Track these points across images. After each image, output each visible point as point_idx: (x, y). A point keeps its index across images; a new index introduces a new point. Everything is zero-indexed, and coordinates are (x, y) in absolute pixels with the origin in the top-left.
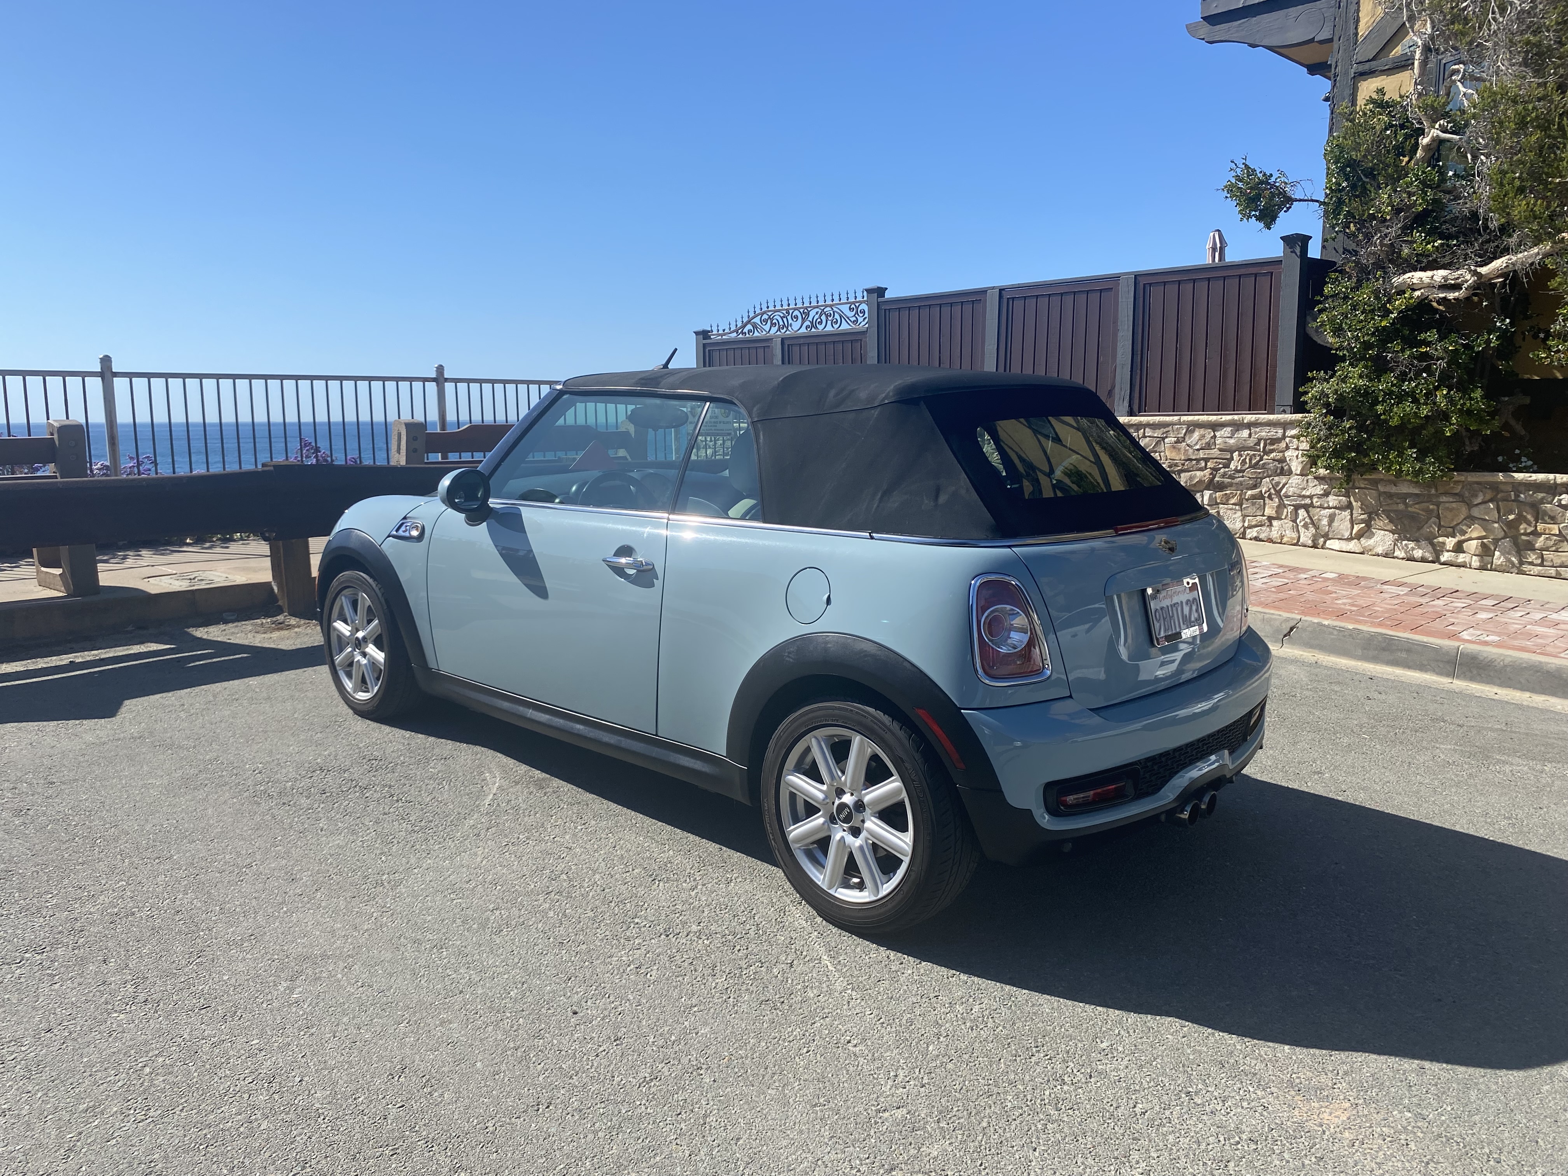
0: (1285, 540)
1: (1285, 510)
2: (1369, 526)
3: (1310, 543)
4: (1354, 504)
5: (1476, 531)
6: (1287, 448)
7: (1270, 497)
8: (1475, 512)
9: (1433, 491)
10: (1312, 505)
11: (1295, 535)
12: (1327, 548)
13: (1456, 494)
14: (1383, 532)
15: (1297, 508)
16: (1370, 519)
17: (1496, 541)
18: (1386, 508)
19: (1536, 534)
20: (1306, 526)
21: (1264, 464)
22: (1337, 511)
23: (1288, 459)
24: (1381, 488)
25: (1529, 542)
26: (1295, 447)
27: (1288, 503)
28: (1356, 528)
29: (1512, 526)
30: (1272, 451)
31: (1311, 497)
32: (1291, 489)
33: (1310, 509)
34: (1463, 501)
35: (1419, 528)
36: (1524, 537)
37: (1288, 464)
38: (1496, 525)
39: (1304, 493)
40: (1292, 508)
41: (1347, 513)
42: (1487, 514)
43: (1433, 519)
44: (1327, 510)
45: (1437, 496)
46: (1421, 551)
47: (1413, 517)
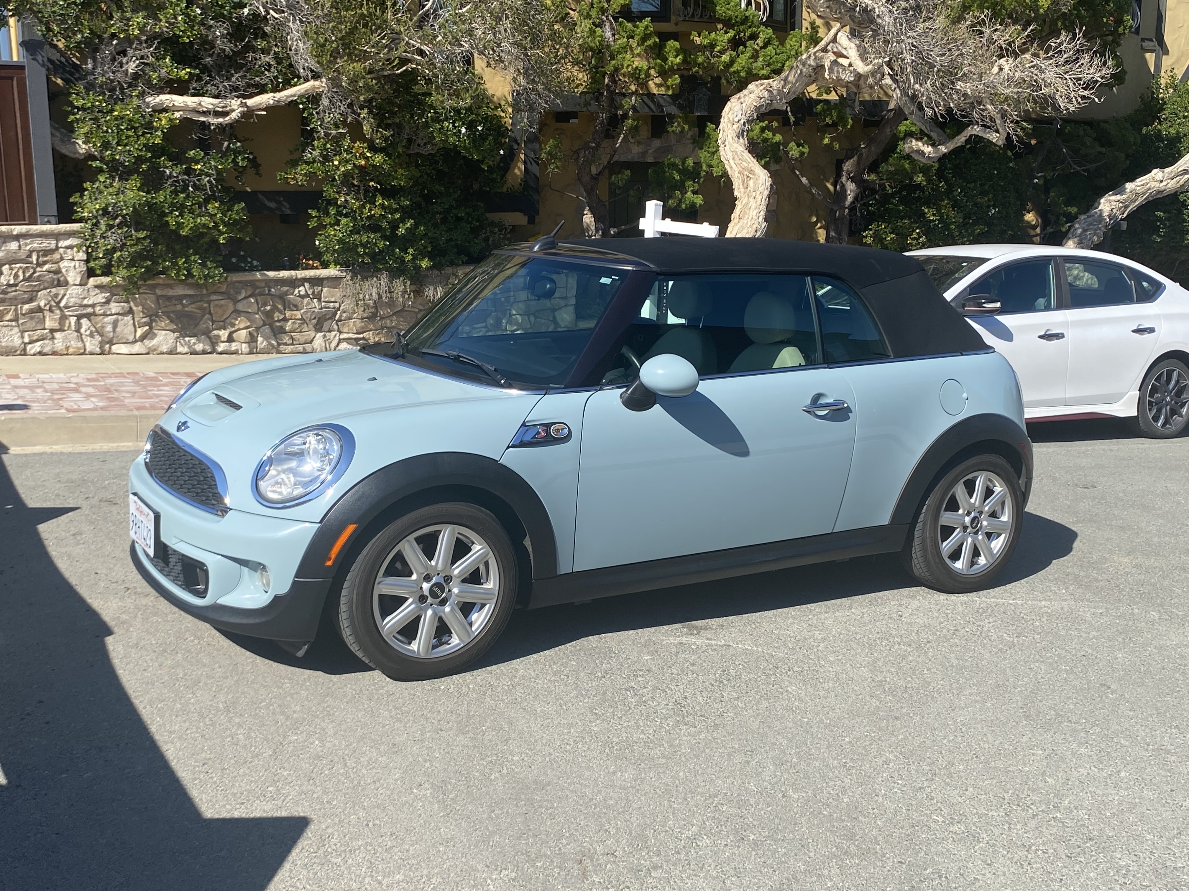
0: (71, 350)
1: (67, 321)
2: (151, 328)
3: (98, 350)
4: (134, 308)
5: (241, 322)
6: (62, 259)
7: (51, 310)
8: (240, 306)
9: (205, 292)
10: (94, 314)
11: (80, 345)
12: (114, 353)
13: (222, 293)
14: (164, 332)
15: (79, 317)
16: (152, 321)
17: (258, 329)
18: (165, 309)
19: (285, 320)
20: (91, 335)
21: (39, 276)
22: (120, 317)
23: (64, 270)
24: (159, 292)
25: (281, 327)
26: (70, 257)
27: (71, 313)
28: (140, 332)
29: (269, 315)
30: (45, 263)
31: (93, 306)
32: (72, 300)
33: (92, 317)
34: (229, 298)
35: (196, 325)
36: (278, 324)
37: (63, 275)
38: (257, 316)
39: (85, 302)
40: (75, 318)
41: (129, 318)
42: (249, 307)
43: (207, 316)
44: (110, 317)
45: (209, 295)
46: (201, 345)
47: (190, 316)
